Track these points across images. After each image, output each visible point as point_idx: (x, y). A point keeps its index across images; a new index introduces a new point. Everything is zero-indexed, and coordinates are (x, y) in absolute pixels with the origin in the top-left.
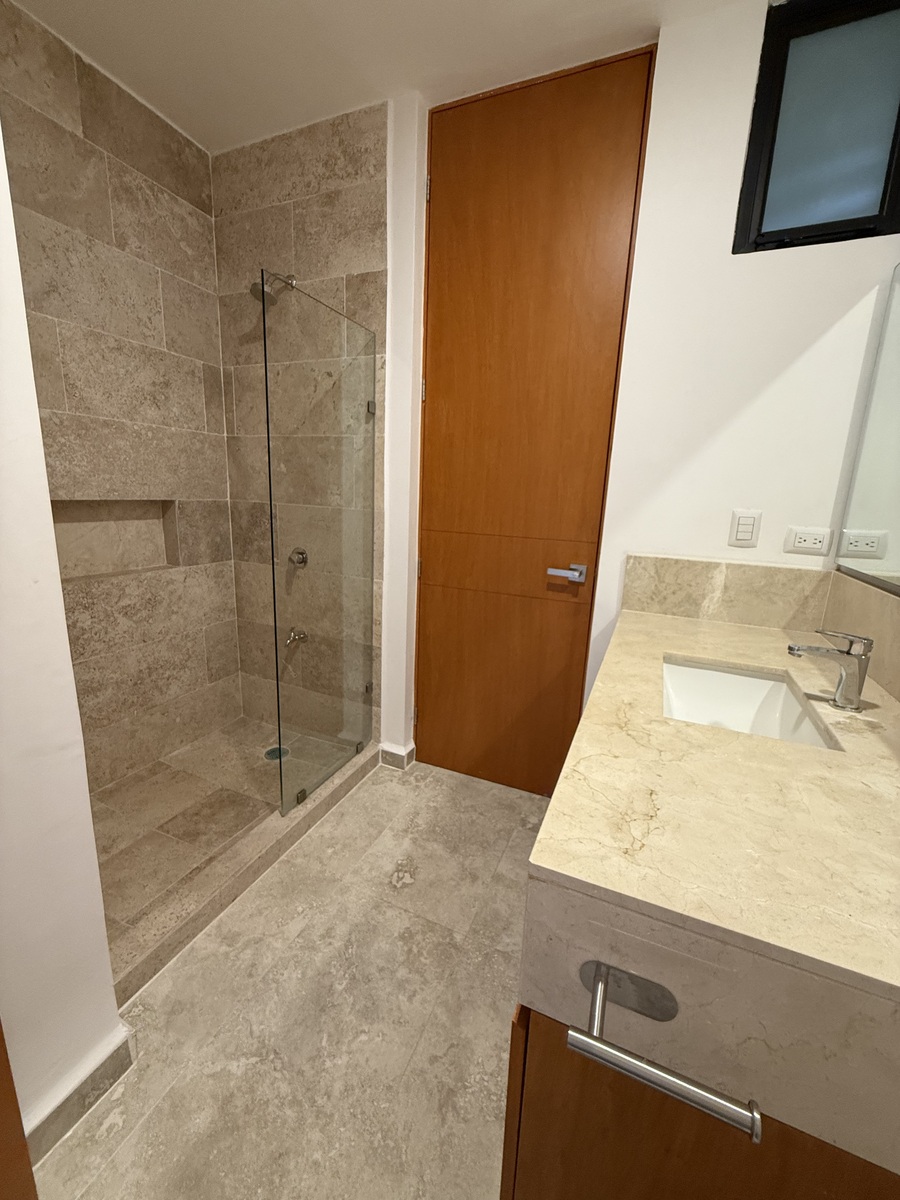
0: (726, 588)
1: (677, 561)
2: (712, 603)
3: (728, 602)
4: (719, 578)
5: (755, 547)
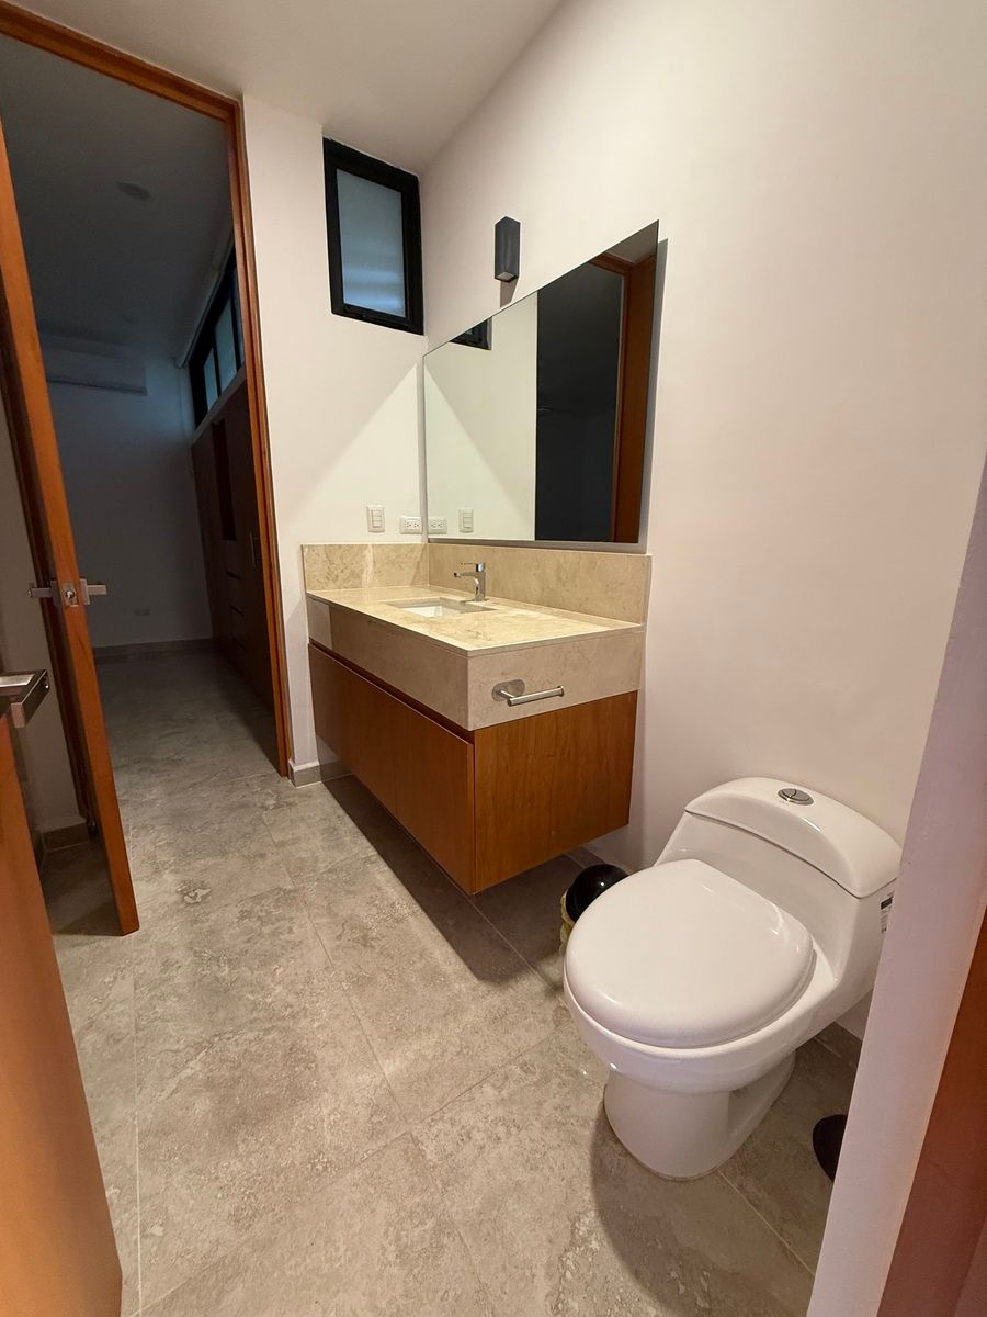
0: (375, 563)
1: (340, 546)
2: (367, 576)
3: (377, 573)
4: (369, 556)
5: (384, 532)
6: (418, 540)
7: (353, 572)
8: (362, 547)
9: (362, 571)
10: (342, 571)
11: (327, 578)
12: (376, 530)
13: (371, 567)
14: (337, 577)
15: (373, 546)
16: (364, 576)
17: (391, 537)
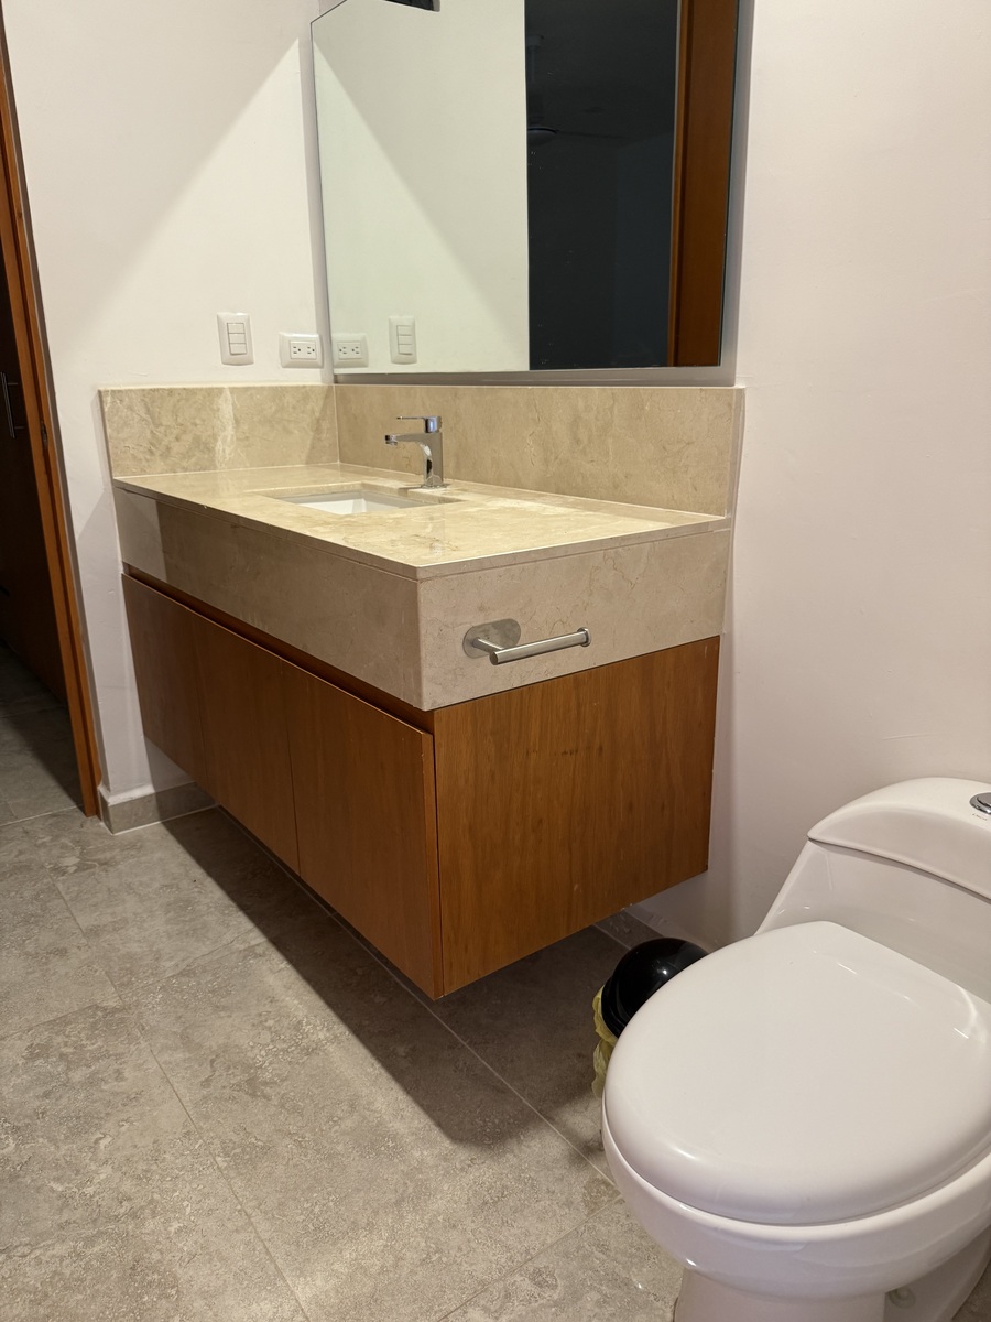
0: (237, 422)
1: (171, 392)
2: (226, 444)
3: (243, 440)
5: (252, 363)
6: (313, 378)
7: (197, 439)
8: (212, 394)
9: (214, 437)
10: (177, 439)
11: (151, 453)
12: (238, 359)
13: (230, 431)
14: (168, 449)
15: (233, 390)
16: (219, 446)
17: (266, 373)
